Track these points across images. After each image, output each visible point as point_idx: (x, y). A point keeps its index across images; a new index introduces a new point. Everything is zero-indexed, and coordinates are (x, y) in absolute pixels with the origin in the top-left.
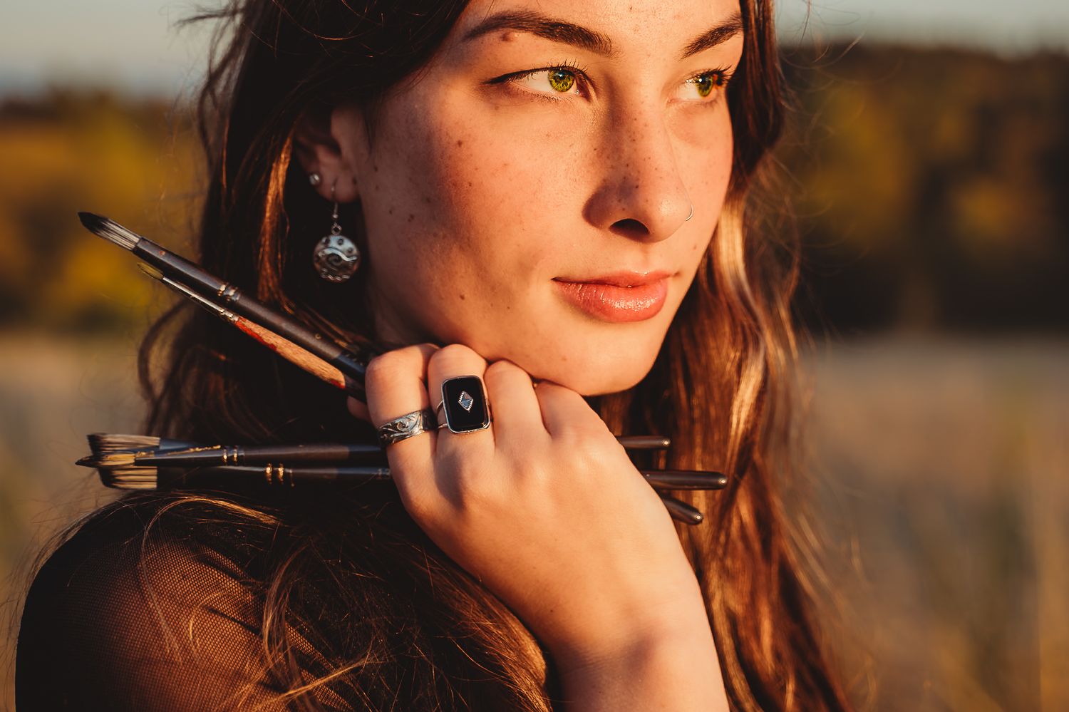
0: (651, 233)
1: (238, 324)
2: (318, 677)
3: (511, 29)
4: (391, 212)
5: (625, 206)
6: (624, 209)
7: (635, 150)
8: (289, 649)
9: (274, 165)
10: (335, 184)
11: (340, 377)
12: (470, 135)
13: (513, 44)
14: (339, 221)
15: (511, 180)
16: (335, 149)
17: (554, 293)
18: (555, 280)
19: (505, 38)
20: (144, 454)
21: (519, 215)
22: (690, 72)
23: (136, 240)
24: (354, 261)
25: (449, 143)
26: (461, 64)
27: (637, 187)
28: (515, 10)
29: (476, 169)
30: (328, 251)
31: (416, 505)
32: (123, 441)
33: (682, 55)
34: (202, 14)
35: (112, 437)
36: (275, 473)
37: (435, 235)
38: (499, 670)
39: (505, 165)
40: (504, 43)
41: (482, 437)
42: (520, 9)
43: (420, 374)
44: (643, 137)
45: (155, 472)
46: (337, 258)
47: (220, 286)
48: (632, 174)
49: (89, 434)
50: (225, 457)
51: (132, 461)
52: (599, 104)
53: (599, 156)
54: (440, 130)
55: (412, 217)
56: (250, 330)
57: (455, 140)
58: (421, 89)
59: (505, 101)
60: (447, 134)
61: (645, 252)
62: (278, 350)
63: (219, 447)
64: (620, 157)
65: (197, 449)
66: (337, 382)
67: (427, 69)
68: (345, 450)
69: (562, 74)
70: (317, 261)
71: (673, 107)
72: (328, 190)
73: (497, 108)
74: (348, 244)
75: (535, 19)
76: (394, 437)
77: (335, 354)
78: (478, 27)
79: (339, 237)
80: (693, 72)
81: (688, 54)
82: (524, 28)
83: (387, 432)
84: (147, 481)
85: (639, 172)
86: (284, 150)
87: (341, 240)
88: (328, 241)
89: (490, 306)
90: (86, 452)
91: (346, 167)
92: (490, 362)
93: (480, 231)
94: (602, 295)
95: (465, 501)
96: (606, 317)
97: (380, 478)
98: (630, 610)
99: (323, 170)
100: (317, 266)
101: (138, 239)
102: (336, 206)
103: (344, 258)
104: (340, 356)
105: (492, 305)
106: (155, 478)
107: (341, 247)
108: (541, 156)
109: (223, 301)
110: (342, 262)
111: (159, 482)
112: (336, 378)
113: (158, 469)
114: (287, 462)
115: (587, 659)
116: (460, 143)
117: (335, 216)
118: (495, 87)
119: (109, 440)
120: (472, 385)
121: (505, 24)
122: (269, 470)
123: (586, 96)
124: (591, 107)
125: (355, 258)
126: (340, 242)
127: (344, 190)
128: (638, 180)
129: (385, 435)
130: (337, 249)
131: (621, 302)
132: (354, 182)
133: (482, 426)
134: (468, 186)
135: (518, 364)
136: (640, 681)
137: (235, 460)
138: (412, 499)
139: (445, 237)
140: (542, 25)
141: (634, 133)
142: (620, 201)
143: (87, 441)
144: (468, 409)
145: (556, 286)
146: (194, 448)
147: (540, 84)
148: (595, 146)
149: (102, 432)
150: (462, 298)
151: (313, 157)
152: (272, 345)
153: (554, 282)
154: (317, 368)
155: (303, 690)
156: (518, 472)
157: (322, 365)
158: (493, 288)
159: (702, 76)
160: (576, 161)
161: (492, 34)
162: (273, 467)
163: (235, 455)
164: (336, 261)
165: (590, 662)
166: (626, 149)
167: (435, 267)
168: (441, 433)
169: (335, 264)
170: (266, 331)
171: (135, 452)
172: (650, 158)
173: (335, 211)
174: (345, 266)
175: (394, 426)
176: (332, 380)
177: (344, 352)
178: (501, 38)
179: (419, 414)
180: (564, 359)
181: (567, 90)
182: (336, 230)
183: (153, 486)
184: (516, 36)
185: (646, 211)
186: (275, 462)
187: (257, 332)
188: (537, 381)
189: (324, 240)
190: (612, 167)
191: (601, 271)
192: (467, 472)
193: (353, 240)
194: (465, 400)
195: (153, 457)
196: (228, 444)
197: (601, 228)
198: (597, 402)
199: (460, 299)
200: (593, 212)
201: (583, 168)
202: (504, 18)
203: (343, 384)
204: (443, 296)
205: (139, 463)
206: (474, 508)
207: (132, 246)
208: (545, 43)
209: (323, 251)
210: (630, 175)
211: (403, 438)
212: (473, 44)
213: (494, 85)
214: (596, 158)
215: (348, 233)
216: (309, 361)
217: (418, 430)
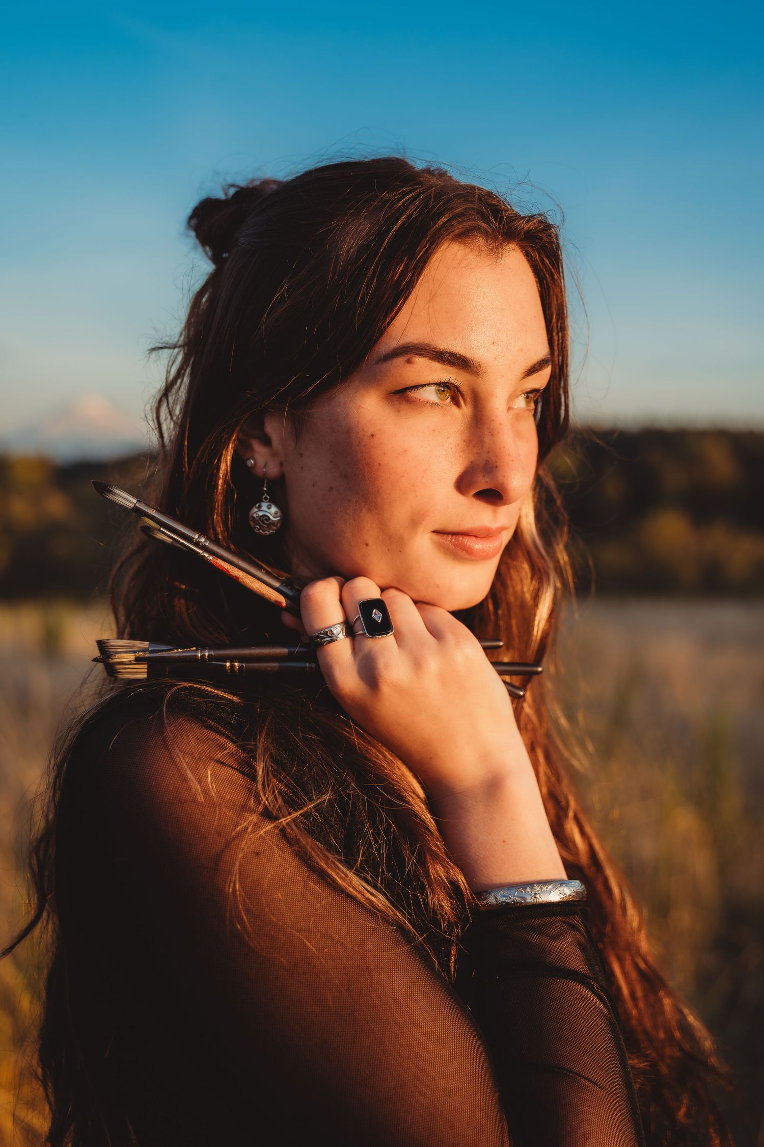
0: (504, 497)
1: (212, 562)
2: (296, 811)
3: (413, 355)
4: (313, 485)
5: (488, 480)
6: (487, 482)
7: (494, 442)
8: (276, 792)
9: (224, 452)
10: (265, 466)
11: (282, 600)
12: (380, 430)
13: (415, 366)
14: (267, 492)
15: (409, 461)
16: (266, 441)
17: (432, 540)
18: (433, 532)
19: (409, 362)
20: (141, 653)
21: (414, 487)
22: (521, 390)
23: (135, 501)
24: (279, 520)
25: (364, 435)
26: (373, 380)
27: (496, 467)
28: (416, 342)
29: (385, 454)
30: (261, 514)
31: (342, 688)
32: (122, 644)
33: (521, 376)
34: (160, 345)
35: (114, 642)
36: (232, 666)
37: (350, 501)
38: (402, 798)
39: (405, 451)
40: (408, 365)
41: (389, 640)
42: (420, 342)
43: (338, 597)
44: (499, 433)
45: (146, 666)
46: (267, 518)
47: (195, 535)
48: (492, 458)
49: (98, 639)
50: (199, 655)
51: (133, 658)
52: (466, 409)
53: (467, 446)
54: (357, 426)
55: (332, 488)
56: (222, 566)
57: (369, 434)
58: (341, 398)
59: (404, 406)
60: (363, 430)
61: (495, 512)
62: (240, 580)
63: (195, 648)
64: (483, 447)
65: (179, 650)
66: (280, 603)
67: (347, 384)
68: (285, 651)
69: (445, 387)
70: (251, 521)
71: (511, 412)
72: (260, 470)
73: (399, 411)
74: (274, 509)
75: (430, 348)
76: (324, 642)
77: (277, 584)
78: (388, 354)
79: (268, 504)
80: (524, 390)
81: (524, 377)
82: (422, 354)
83: (319, 637)
84: (140, 673)
85: (497, 457)
86: (232, 441)
87: (270, 505)
88: (260, 507)
89: (387, 550)
90: (97, 653)
91: (274, 454)
92: (383, 590)
93: (385, 497)
94: (467, 541)
95: (380, 684)
96: (468, 556)
97: (307, 670)
98: (485, 756)
99: (257, 456)
100: (252, 523)
101: (136, 501)
102: (266, 481)
103: (271, 518)
104: (279, 586)
105: (388, 550)
106: (146, 670)
107: (271, 511)
108: (430, 445)
109: (197, 544)
110: (270, 521)
111: (148, 673)
112: (279, 600)
113: (148, 664)
114: (241, 659)
115: (456, 790)
116: (373, 436)
117: (265, 489)
118: (397, 396)
119: (112, 643)
120: (379, 604)
121: (409, 351)
122: (228, 664)
123: (457, 404)
124: (461, 411)
125: (279, 518)
126: (269, 507)
127: (273, 470)
128: (497, 462)
129: (319, 640)
130: (266, 511)
131: (477, 545)
132: (281, 464)
133: (389, 633)
134: (378, 465)
135: (405, 591)
136: (496, 803)
137: (207, 658)
138: (339, 684)
139: (357, 501)
140: (434, 353)
141: (492, 430)
142: (484, 476)
143: (96, 645)
144: (379, 621)
145: (435, 536)
146: (177, 649)
147: (430, 394)
148: (464, 439)
149: (107, 638)
150: (367, 545)
151: (250, 448)
152: (236, 576)
153: (433, 534)
154: (267, 593)
155: (289, 819)
156: (417, 664)
157: (270, 591)
158: (390, 538)
159: (528, 393)
160: (451, 449)
161: (399, 359)
162: (231, 662)
163: (207, 654)
164: (266, 520)
165: (458, 792)
166: (487, 440)
167: (348, 524)
168: (357, 638)
169: (265, 522)
170: (231, 567)
171: (135, 652)
172: (504, 447)
173: (265, 486)
174: (273, 523)
175: (326, 633)
176: (276, 601)
177: (282, 582)
178: (406, 361)
179: (342, 625)
180: (438, 586)
181: (447, 399)
182: (266, 498)
183: (145, 676)
184: (417, 360)
185: (503, 484)
186: (232, 659)
187: (226, 567)
188: (416, 602)
189: (257, 506)
190: (477, 453)
191: (467, 525)
192: (381, 664)
193: (277, 506)
194: (377, 615)
195: (147, 655)
196: (202, 646)
197: (467, 497)
198: (460, 615)
199: (365, 546)
200: (462, 484)
201: (457, 454)
202: (408, 347)
203: (284, 604)
204: (352, 544)
205: (138, 660)
206: (385, 689)
207: (132, 506)
208: (436, 365)
209: (256, 513)
210: (491, 459)
211: (333, 641)
212: (384, 366)
213: (397, 395)
214: (465, 447)
215: (273, 501)
216: (262, 588)
217: (341, 636)
